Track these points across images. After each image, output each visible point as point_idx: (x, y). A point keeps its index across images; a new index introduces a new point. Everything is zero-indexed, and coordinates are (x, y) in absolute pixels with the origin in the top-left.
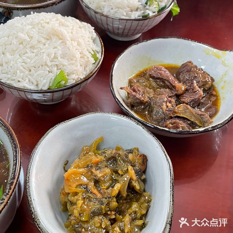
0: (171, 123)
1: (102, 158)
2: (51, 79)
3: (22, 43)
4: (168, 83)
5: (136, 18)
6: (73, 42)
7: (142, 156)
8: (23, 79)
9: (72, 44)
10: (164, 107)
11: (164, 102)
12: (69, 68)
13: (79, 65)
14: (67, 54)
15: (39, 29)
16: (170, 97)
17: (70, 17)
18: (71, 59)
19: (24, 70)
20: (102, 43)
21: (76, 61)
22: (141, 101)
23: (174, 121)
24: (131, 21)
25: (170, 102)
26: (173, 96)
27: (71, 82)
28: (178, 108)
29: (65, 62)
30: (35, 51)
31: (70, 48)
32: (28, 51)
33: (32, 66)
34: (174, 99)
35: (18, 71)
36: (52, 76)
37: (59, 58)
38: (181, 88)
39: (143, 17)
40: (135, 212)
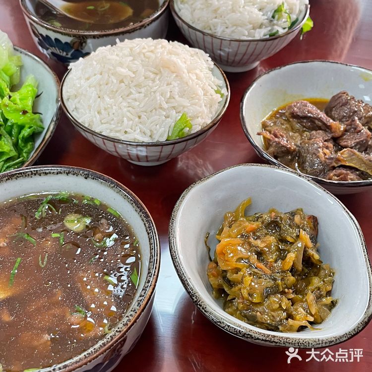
0: (335, 175)
1: (259, 223)
2: (170, 127)
3: (122, 81)
4: (320, 123)
5: (262, 38)
6: (190, 74)
7: (312, 218)
8: (131, 129)
9: (190, 78)
10: (321, 154)
11: (320, 148)
12: (191, 110)
13: (203, 105)
14: (185, 91)
15: (142, 61)
16: (325, 141)
17: (176, 42)
18: (192, 98)
19: (132, 117)
20: (224, 75)
21: (199, 100)
22: (287, 149)
23: (339, 171)
24: (256, 43)
25: (327, 148)
26: (329, 139)
27: (197, 129)
28: (342, 154)
29: (186, 102)
30: (143, 90)
31: (188, 83)
32: (133, 92)
33: (142, 111)
34: (331, 143)
35: (125, 119)
36: (170, 122)
37: (177, 97)
38: (339, 129)
39: (270, 36)
40: (319, 289)
